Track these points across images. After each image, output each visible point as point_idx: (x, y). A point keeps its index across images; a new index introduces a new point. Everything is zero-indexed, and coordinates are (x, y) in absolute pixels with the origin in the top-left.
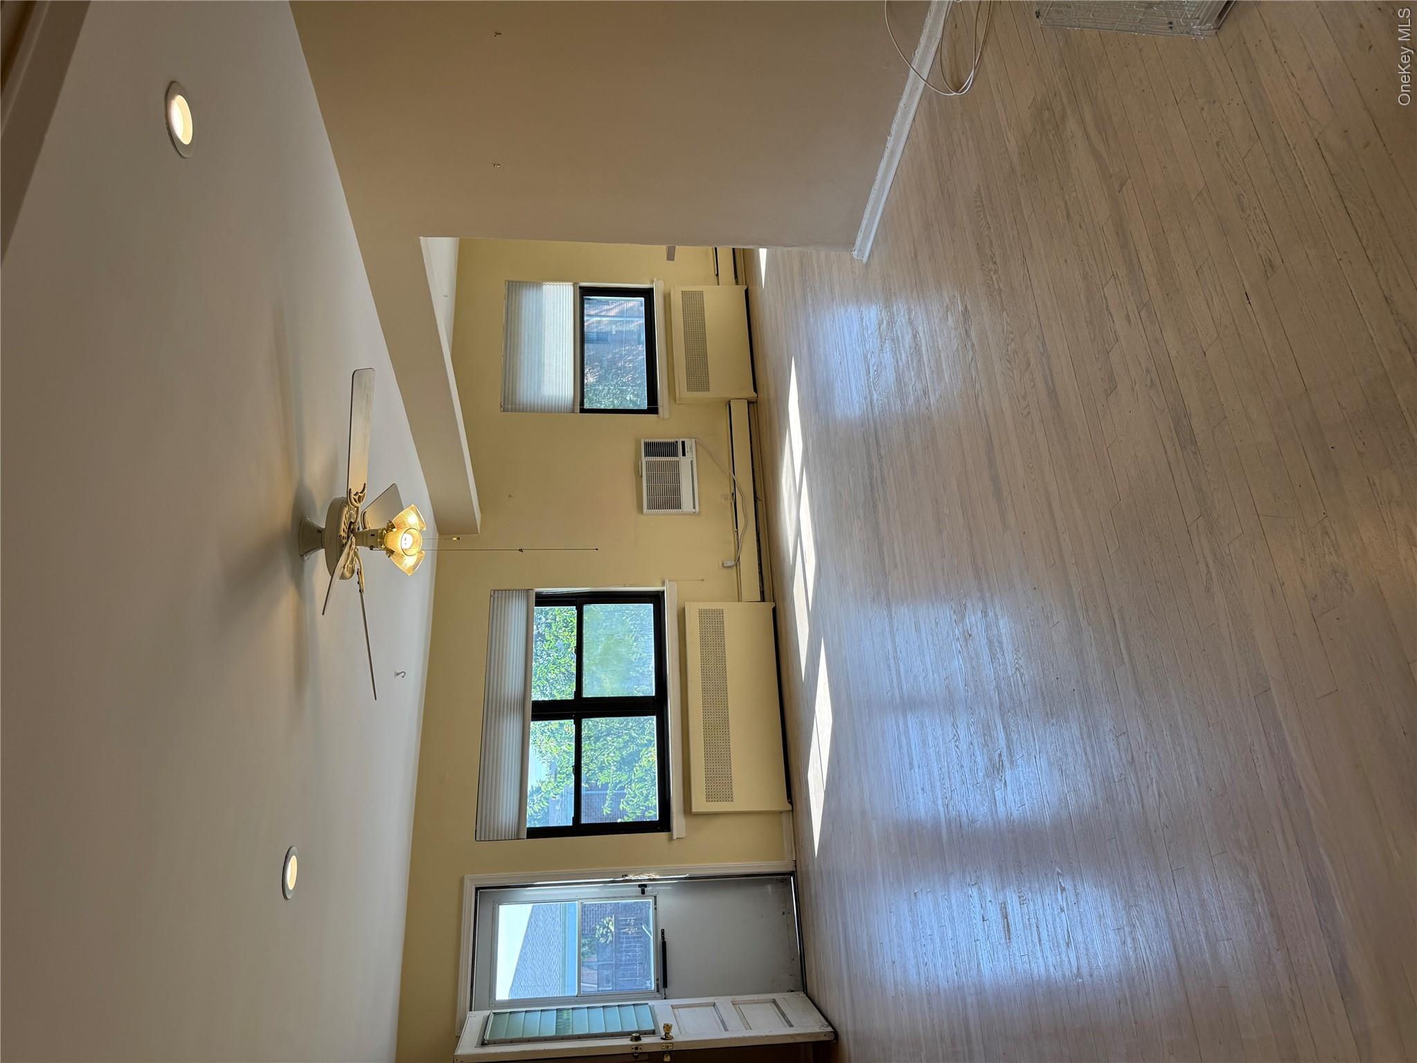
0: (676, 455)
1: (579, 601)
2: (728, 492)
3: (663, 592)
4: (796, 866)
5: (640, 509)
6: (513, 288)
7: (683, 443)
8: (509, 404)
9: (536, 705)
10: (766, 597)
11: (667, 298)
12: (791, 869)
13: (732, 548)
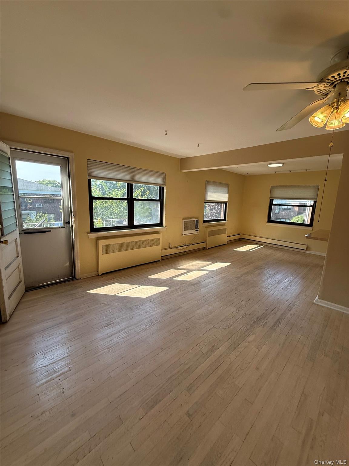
0: (196, 229)
1: (161, 200)
2: (187, 243)
3: (163, 226)
4: (78, 279)
5: (184, 219)
6: (228, 186)
7: (198, 230)
8: (208, 183)
9: (132, 185)
10: (162, 257)
11: (224, 224)
12: (77, 277)
13: (173, 246)
